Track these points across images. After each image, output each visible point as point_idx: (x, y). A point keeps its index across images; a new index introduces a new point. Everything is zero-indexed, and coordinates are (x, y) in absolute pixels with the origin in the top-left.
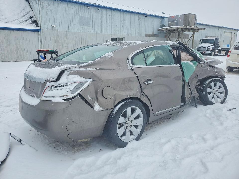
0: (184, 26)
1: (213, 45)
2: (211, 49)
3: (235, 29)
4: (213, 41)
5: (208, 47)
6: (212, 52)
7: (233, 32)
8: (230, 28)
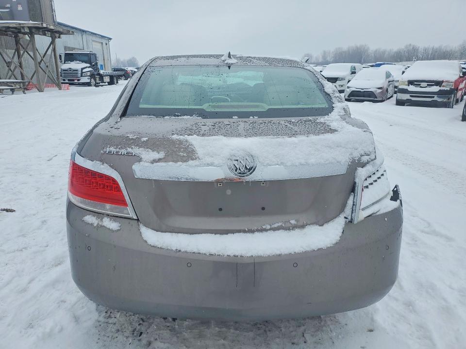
0: (31, 22)
1: (90, 65)
2: (89, 74)
3: (105, 37)
4: (86, 58)
5: (82, 69)
6: (91, 80)
7: (104, 41)
8: (98, 35)
